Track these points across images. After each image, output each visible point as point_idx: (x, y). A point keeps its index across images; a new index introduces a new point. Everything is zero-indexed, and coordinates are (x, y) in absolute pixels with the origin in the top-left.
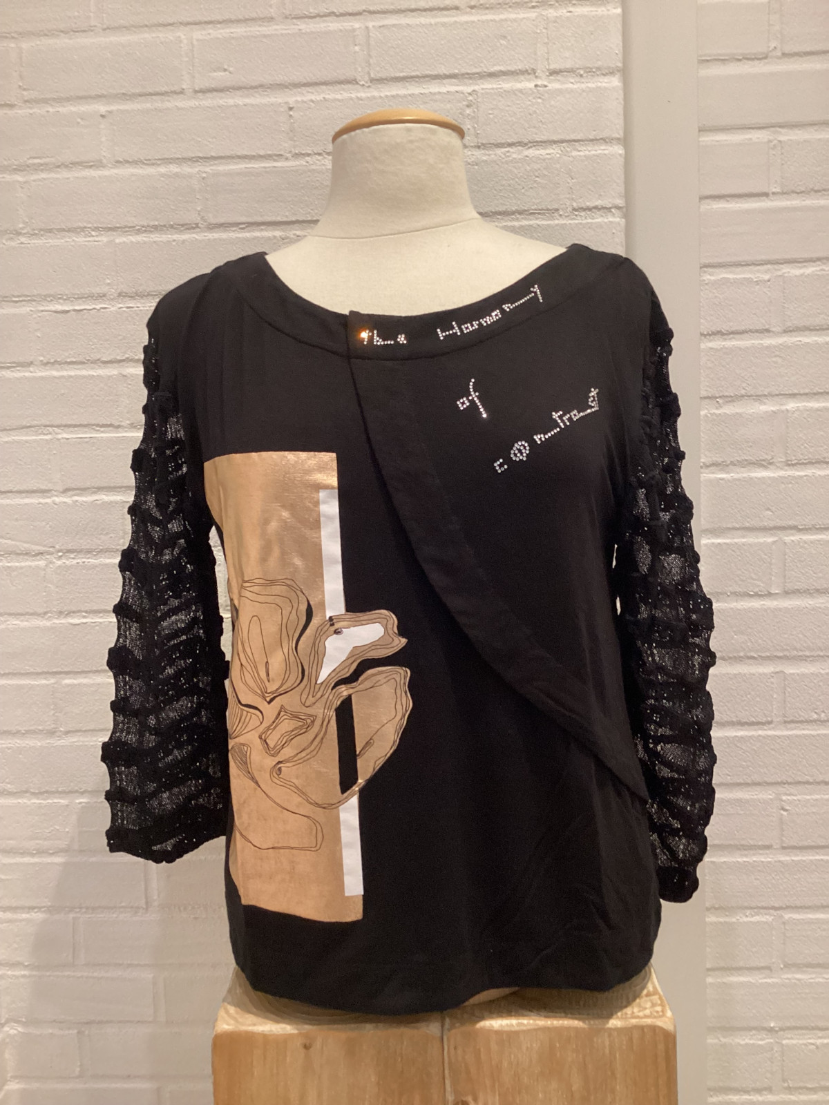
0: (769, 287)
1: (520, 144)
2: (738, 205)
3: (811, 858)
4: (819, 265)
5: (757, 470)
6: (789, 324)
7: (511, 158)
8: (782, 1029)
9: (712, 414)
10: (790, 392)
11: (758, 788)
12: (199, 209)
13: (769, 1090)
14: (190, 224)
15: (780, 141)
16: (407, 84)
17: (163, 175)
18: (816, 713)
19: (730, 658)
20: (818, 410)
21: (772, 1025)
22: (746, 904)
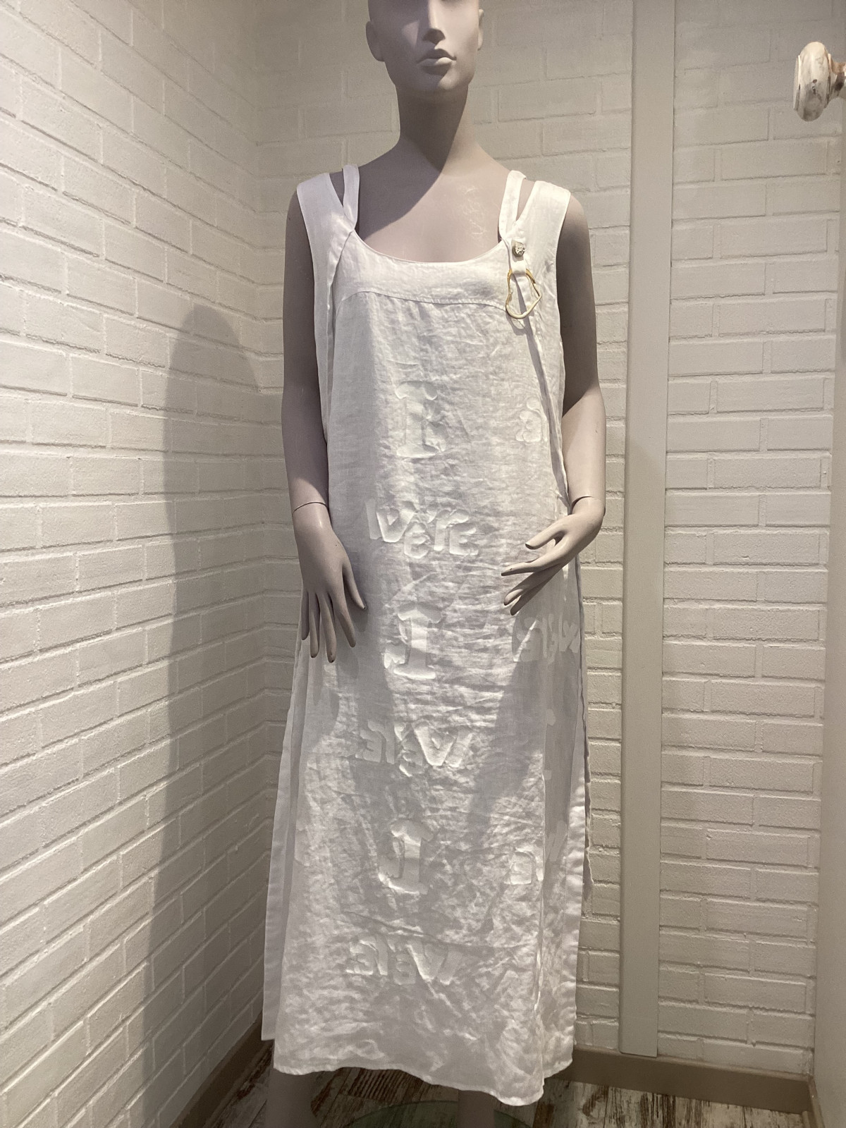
0: (706, 540)
2: (690, 494)
3: (724, 867)
4: (734, 529)
5: (697, 641)
6: (717, 560)
8: (705, 966)
10: (716, 599)
11: (693, 823)
13: (697, 1002)
15: (714, 460)
18: (729, 782)
19: (679, 746)
20: (732, 609)
21: (699, 963)
22: (684, 890)
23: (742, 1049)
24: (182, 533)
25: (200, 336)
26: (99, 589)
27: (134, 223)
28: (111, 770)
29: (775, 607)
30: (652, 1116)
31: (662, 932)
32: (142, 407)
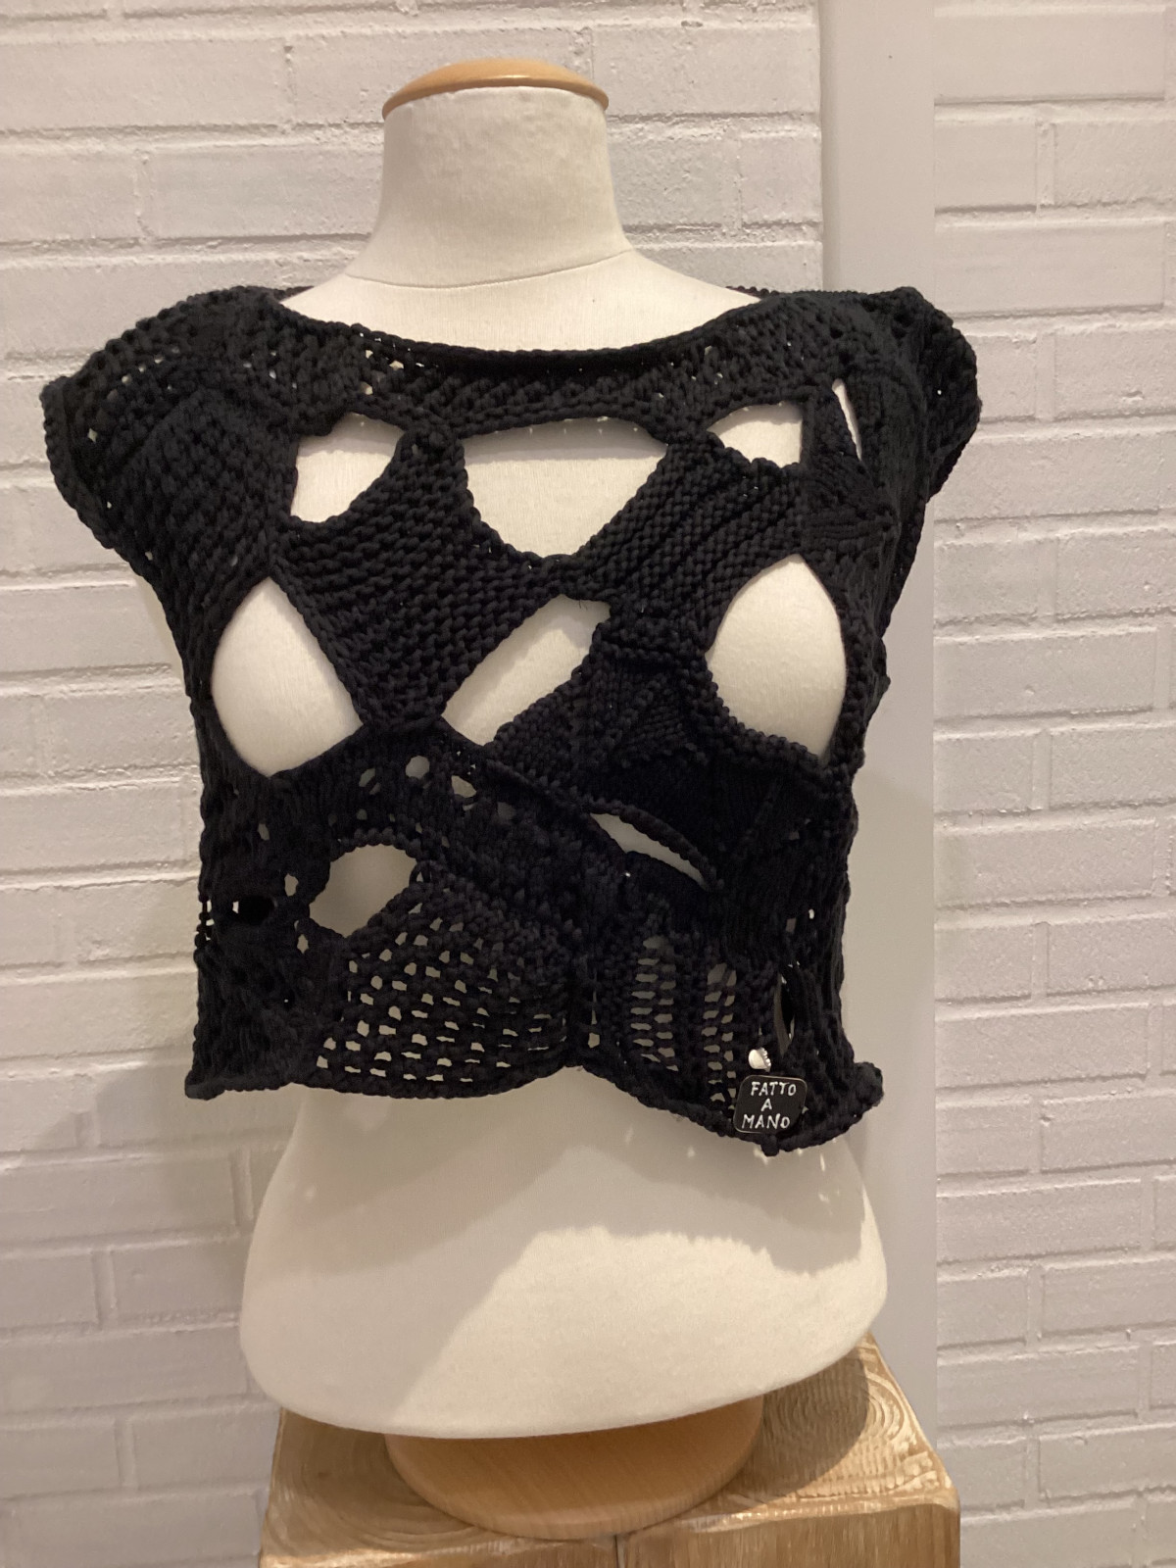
0: (1035, 351)
1: (660, 117)
2: (990, 224)
3: (1082, 1184)
4: (1106, 319)
5: (1014, 629)
6: (1063, 408)
7: (645, 141)
8: (1038, 1421)
9: (950, 547)
10: (1063, 512)
11: (1009, 1090)
12: (138, 213)
13: (1021, 1504)
14: (125, 239)
15: (1054, 125)
16: (477, 13)
17: (77, 157)
18: (1091, 980)
19: (971, 907)
20: (1102, 538)
21: (1026, 1417)
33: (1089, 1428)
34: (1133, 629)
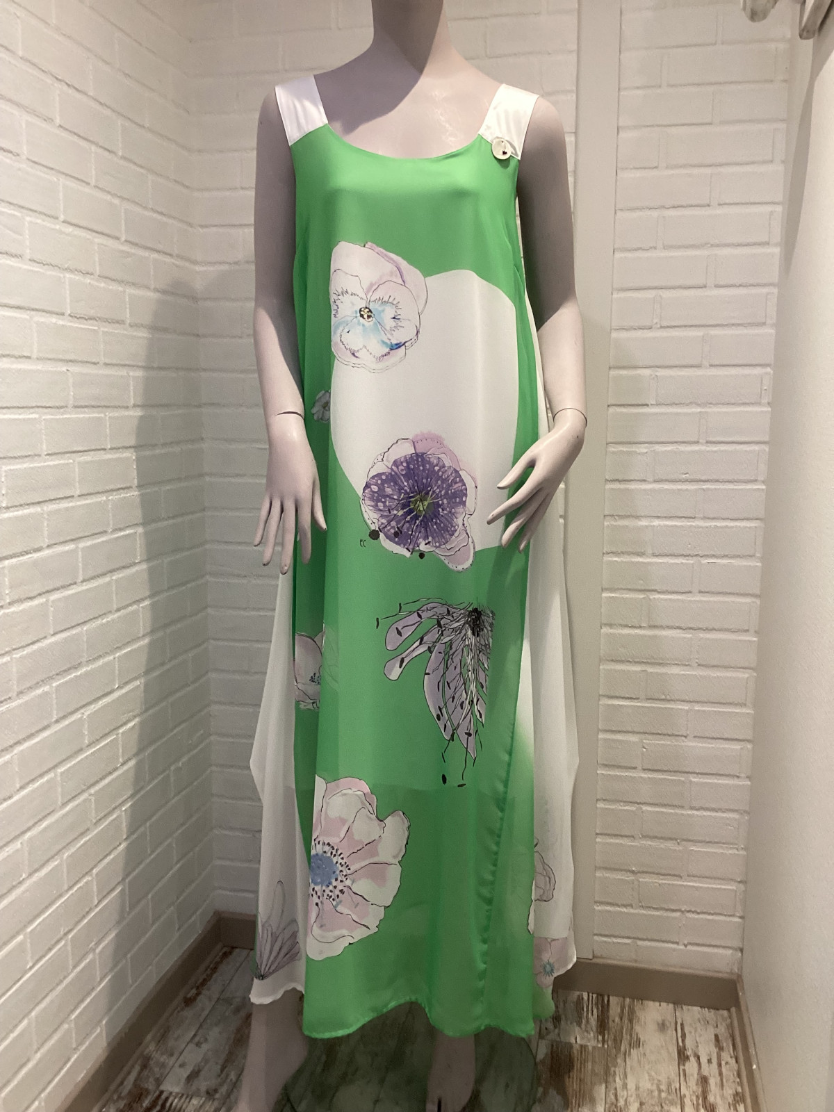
0: (646, 457)
2: (631, 409)
5: (636, 557)
6: (657, 477)
8: (639, 872)
9: (612, 525)
11: (630, 734)
13: (631, 906)
15: (657, 376)
18: (664, 695)
19: (617, 661)
20: (672, 526)
21: (633, 869)
22: (621, 799)
23: (674, 950)
24: (115, 448)
25: (130, 242)
26: (28, 504)
27: (58, 121)
28: (47, 688)
29: (713, 523)
30: (588, 1014)
31: (598, 840)
32: (70, 315)
33: (662, 879)
34: (684, 561)
